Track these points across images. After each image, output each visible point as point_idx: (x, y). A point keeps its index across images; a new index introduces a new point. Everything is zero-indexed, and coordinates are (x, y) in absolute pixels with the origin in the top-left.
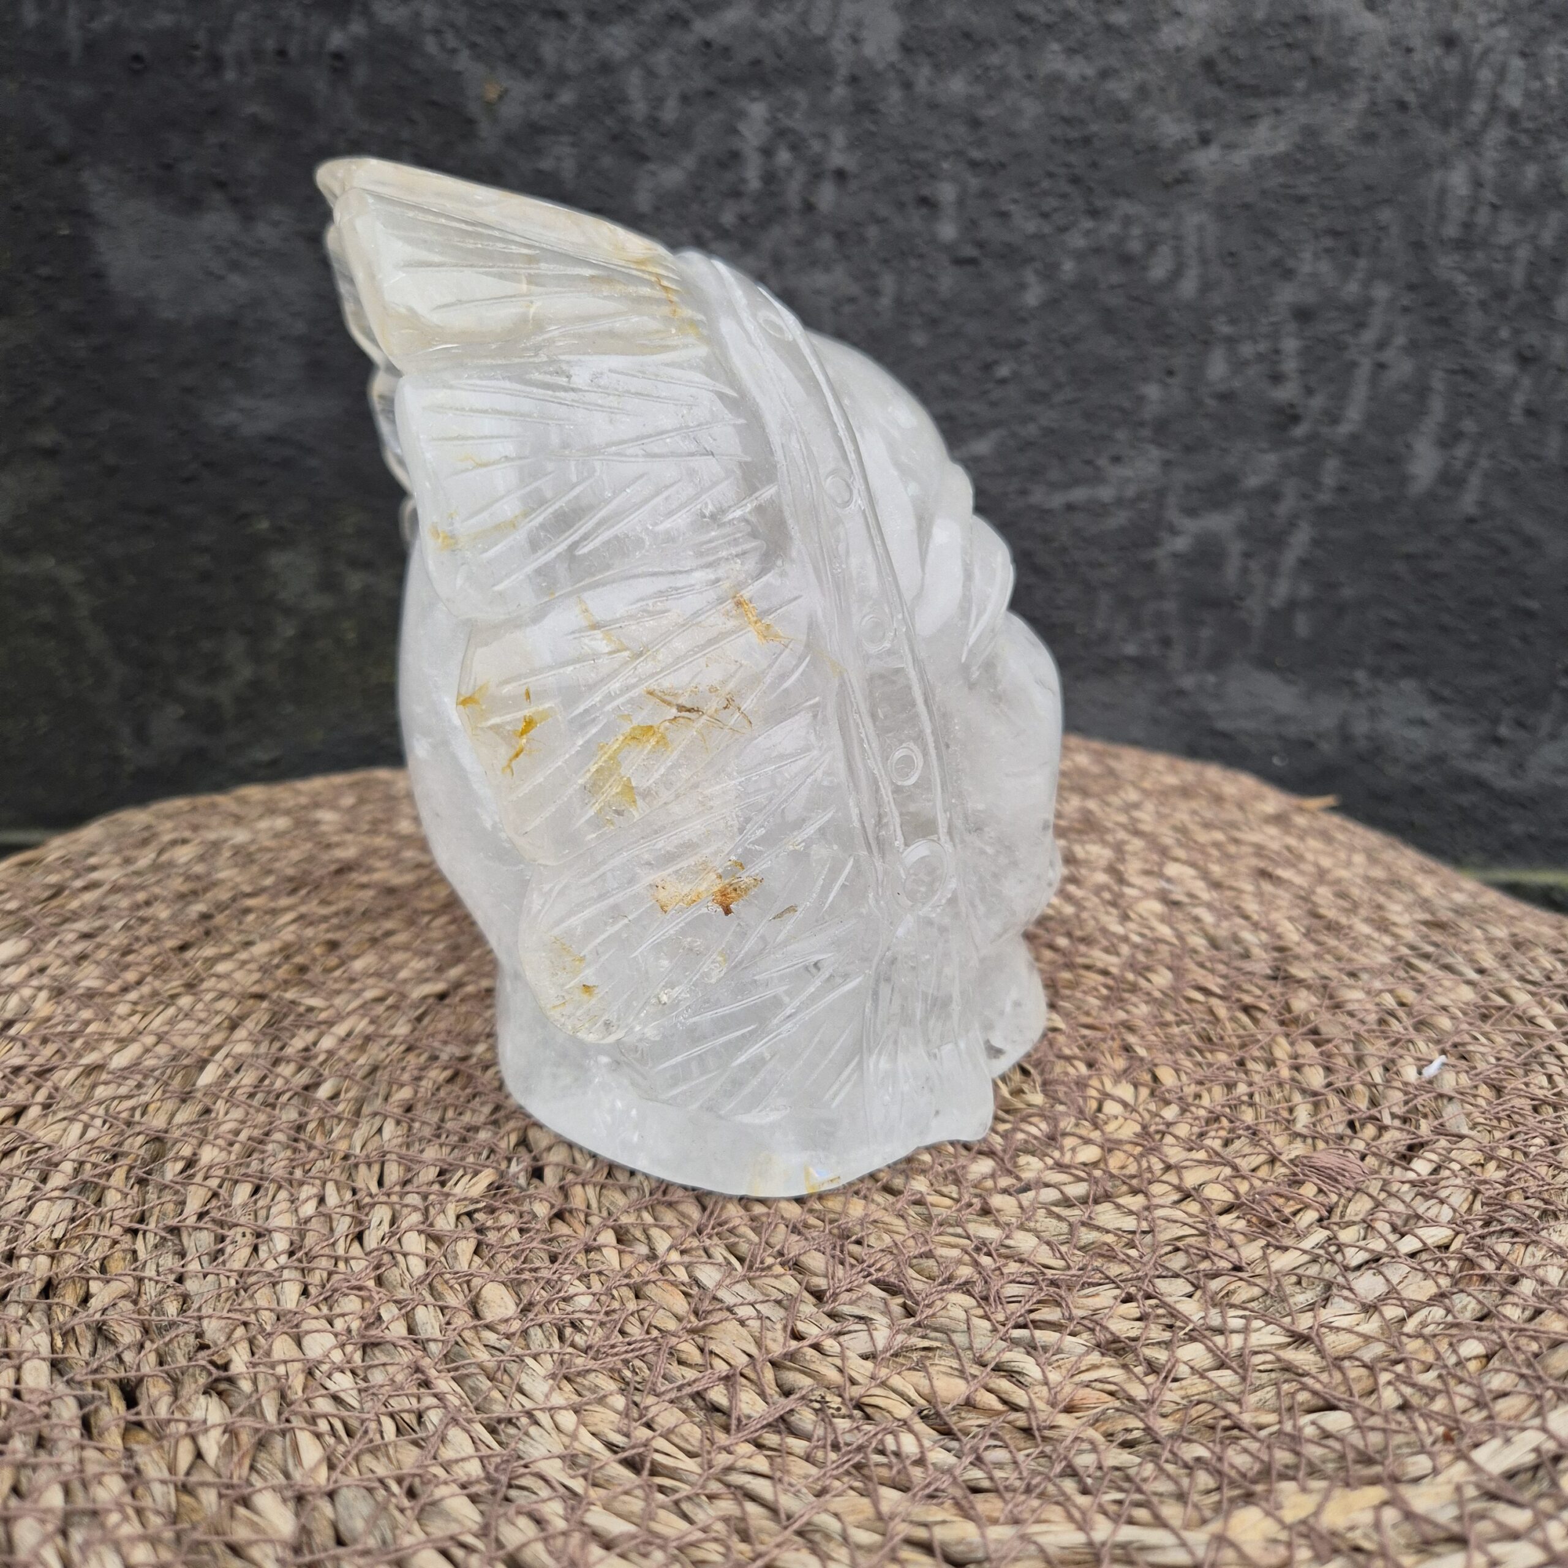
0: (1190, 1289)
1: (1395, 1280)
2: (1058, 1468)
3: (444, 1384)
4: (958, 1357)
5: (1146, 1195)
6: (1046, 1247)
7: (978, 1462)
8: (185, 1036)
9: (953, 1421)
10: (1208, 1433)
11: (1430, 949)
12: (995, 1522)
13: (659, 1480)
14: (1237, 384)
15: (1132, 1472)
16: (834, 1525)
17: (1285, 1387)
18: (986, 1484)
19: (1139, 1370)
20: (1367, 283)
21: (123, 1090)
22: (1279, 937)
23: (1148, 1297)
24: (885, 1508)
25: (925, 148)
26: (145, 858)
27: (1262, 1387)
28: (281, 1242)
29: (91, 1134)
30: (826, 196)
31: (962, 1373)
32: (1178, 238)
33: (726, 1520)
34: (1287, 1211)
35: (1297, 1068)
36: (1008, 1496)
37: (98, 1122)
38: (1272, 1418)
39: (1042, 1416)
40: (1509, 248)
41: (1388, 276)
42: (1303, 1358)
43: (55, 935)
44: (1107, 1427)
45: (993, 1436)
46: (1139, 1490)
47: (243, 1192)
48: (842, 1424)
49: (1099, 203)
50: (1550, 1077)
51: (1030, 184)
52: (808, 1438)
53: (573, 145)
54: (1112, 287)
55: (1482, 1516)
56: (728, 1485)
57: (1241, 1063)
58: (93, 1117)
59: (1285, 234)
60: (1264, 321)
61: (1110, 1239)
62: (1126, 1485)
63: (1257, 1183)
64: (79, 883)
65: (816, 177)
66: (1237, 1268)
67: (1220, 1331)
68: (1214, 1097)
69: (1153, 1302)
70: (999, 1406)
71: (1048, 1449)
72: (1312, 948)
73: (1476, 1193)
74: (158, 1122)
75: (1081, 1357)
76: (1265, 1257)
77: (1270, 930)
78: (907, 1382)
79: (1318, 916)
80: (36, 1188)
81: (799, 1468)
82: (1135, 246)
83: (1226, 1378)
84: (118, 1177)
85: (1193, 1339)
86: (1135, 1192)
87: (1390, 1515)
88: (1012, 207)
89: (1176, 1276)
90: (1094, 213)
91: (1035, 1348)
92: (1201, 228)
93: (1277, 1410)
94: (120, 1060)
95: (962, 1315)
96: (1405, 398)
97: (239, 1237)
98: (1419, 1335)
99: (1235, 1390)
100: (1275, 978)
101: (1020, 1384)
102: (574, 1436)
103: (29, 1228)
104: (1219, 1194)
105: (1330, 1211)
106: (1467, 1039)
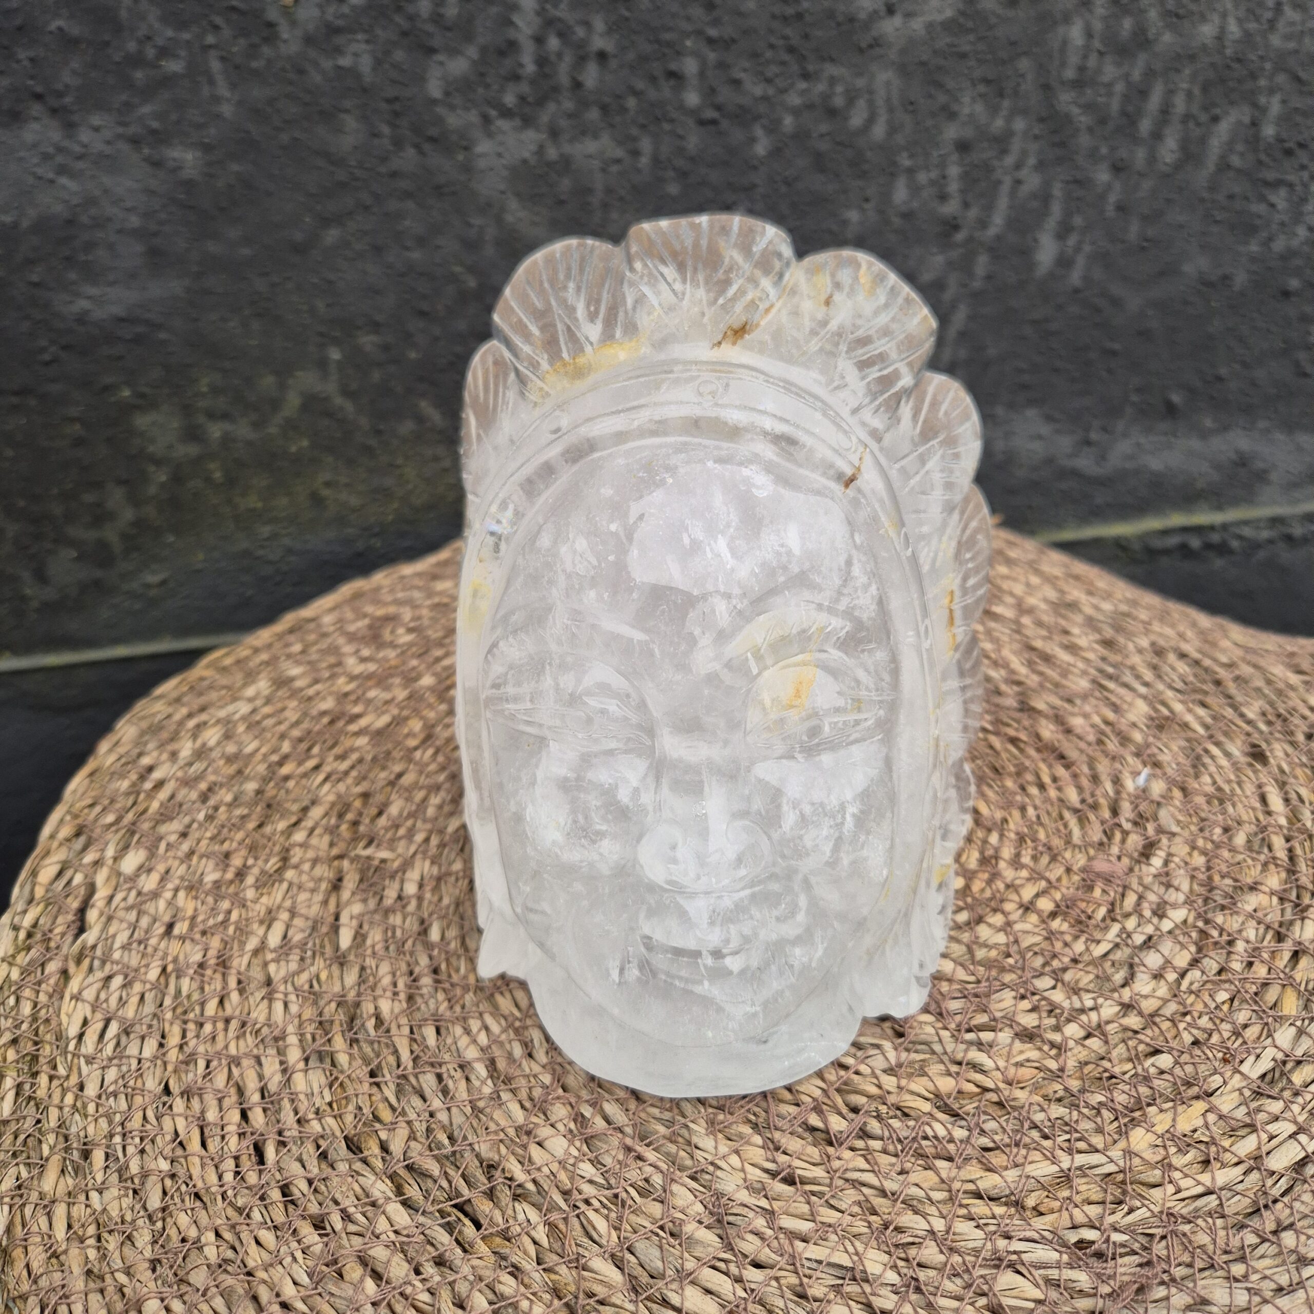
0: (1052, 982)
1: (1166, 953)
2: (1026, 1126)
3: (651, 1155)
4: (942, 1062)
5: (1003, 912)
6: (959, 969)
7: (983, 1132)
8: (309, 907)
9: (955, 1106)
10: (1098, 1083)
11: (1110, 670)
12: (1006, 1168)
13: (808, 1188)
14: (915, 204)
15: (1067, 1119)
16: (921, 1193)
17: (1130, 1043)
18: (991, 1145)
19: (1046, 1048)
20: (1009, 119)
21: (293, 966)
22: (1013, 672)
23: (1033, 994)
24: (944, 1175)
25: (670, 29)
26: (186, 749)
27: (1116, 1046)
28: (481, 1070)
29: (294, 1008)
30: (591, 76)
31: (949, 1074)
32: (871, 92)
33: (859, 1203)
34: (1089, 911)
35: (1059, 789)
36: (1007, 1150)
37: (292, 997)
38: (1129, 1066)
39: (1006, 1093)
40: (1110, 85)
41: (1024, 112)
42: (1133, 1021)
43: (161, 839)
44: (1043, 1092)
45: (985, 1113)
46: (1076, 1131)
47: (429, 1033)
48: (895, 1123)
49: (811, 68)
50: (1211, 776)
51: (755, 55)
52: (882, 1139)
53: (367, 42)
54: (822, 136)
55: (1258, 1110)
56: (847, 1180)
57: (1023, 788)
58: (286, 995)
59: (950, 84)
60: (935, 154)
61: (993, 953)
62: (1067, 1128)
63: (1064, 890)
64: (148, 785)
65: (581, 60)
66: (1075, 961)
67: (1082, 1011)
68: (1015, 822)
69: (1037, 997)
70: (977, 1090)
71: (1016, 1114)
72: (1035, 678)
73: (1193, 877)
74: (337, 988)
75: (1011, 1045)
76: (1087, 949)
77: (1006, 666)
78: (919, 1085)
79: (1032, 649)
80: (282, 1063)
81: (885, 1160)
82: (838, 101)
83: (1095, 1043)
84: (339, 1043)
85: (1069, 1021)
86: (995, 910)
87: (1211, 1118)
88: (742, 75)
89: (1042, 974)
90: (806, 76)
91: (981, 1044)
92: (888, 83)
93: (1130, 1060)
94: (274, 939)
95: (932, 1031)
96: (1035, 204)
97: (453, 1073)
98: (1192, 992)
99: (1102, 1051)
100: (1021, 710)
101: (983, 1072)
102: (743, 1170)
103: (302, 1097)
104: (1045, 905)
105: (1113, 904)
106: (1156, 751)
